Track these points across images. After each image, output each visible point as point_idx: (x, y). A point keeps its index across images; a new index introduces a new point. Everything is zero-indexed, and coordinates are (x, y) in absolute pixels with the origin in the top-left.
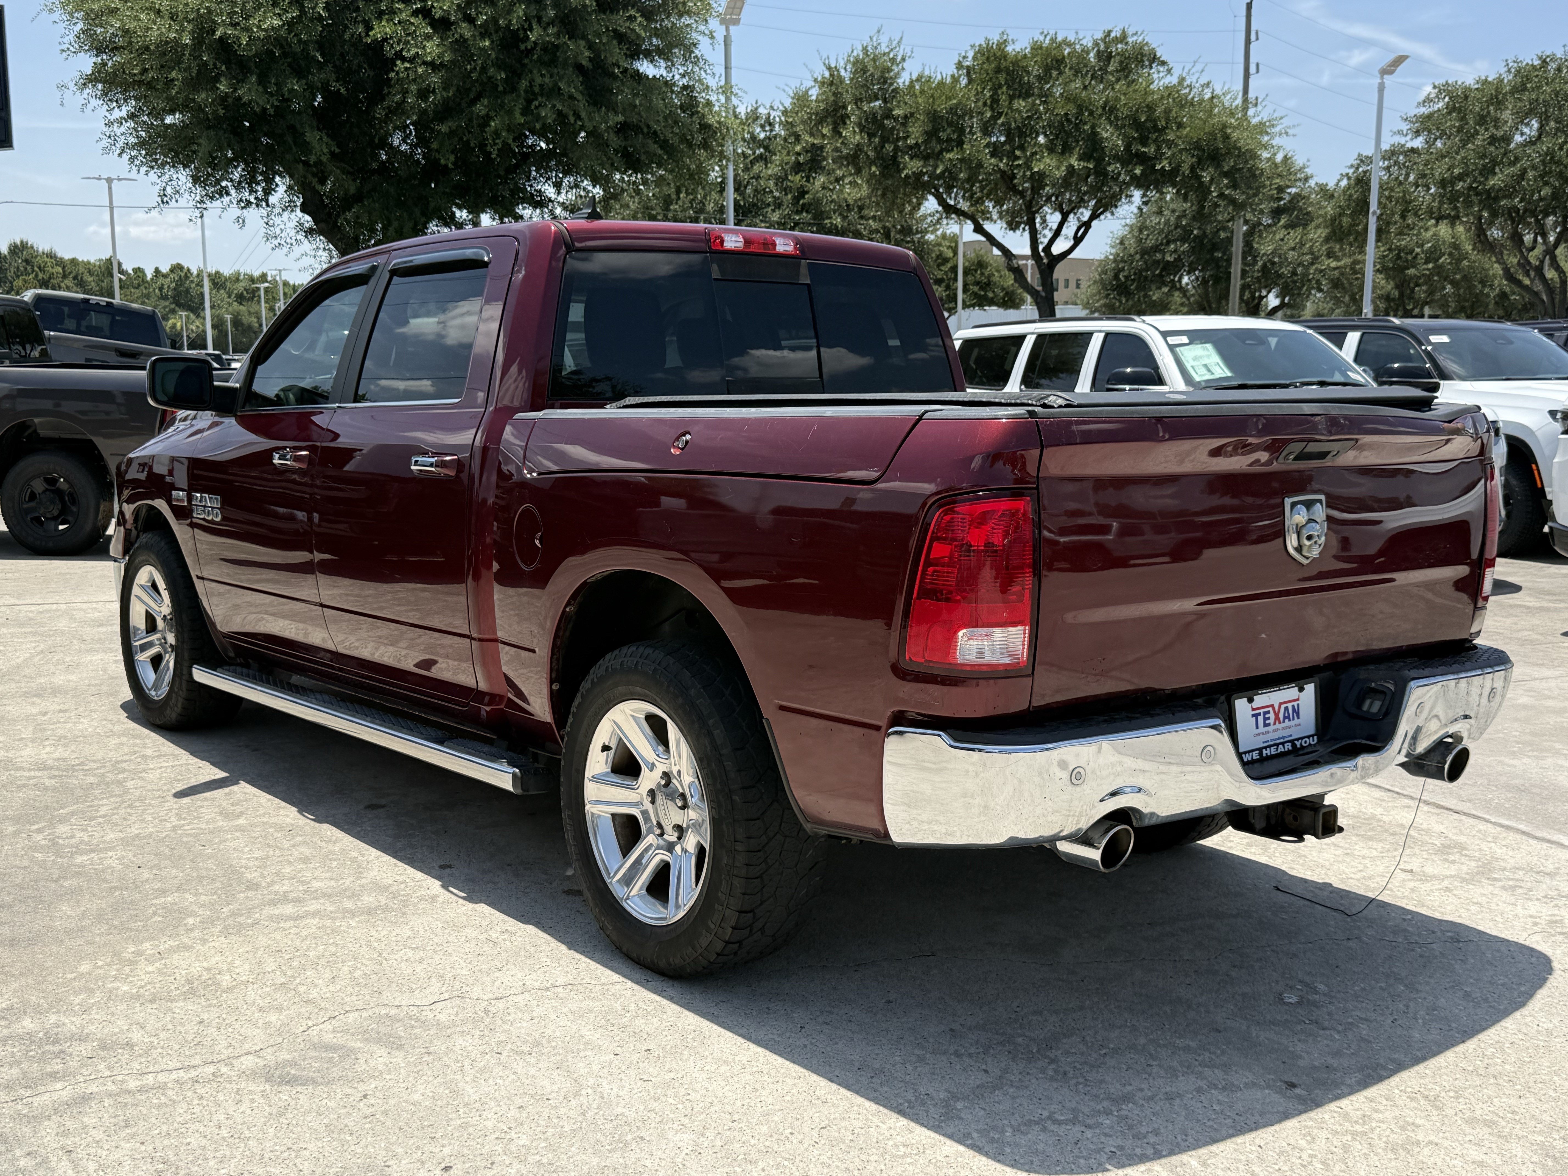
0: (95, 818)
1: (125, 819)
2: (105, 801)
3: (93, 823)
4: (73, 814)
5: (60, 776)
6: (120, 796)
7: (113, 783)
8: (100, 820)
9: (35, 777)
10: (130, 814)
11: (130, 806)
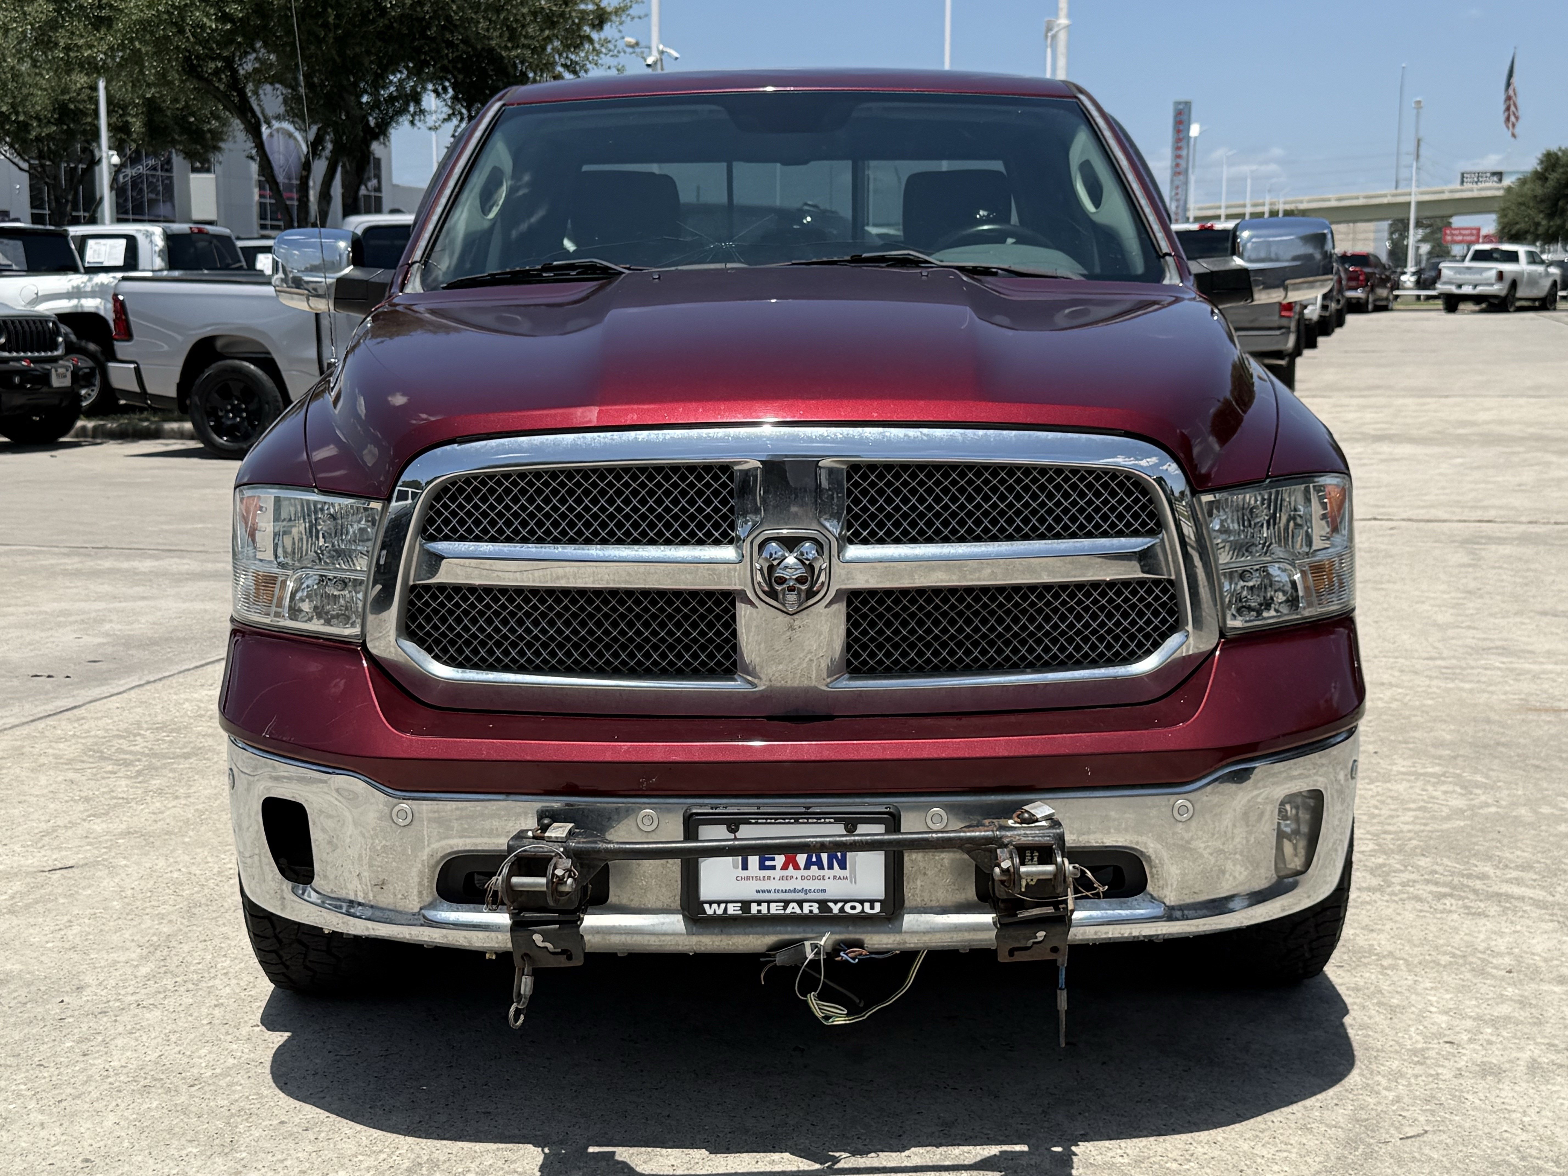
0: (1419, 809)
1: (1383, 802)
2: (1406, 828)
3: (1422, 804)
4: (1448, 818)
5: (1469, 876)
6: (1385, 832)
7: (1393, 851)
8: (1412, 806)
9: (1509, 881)
10: (1376, 807)
11: (1374, 816)
